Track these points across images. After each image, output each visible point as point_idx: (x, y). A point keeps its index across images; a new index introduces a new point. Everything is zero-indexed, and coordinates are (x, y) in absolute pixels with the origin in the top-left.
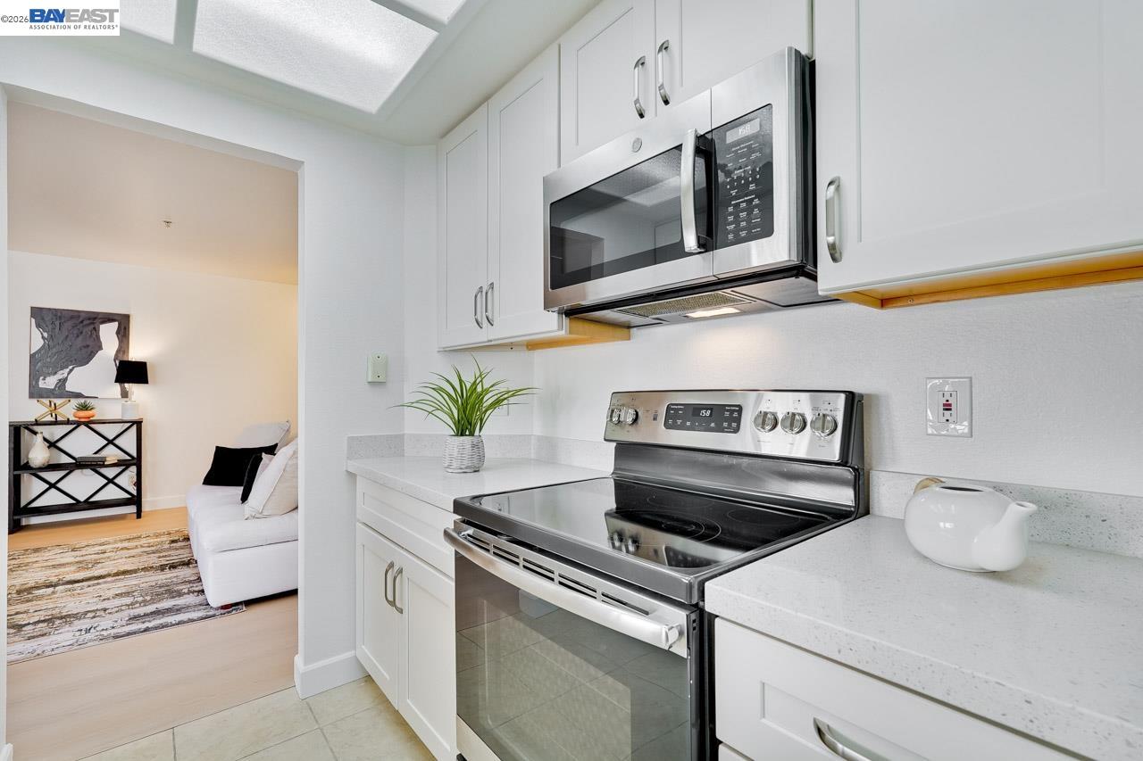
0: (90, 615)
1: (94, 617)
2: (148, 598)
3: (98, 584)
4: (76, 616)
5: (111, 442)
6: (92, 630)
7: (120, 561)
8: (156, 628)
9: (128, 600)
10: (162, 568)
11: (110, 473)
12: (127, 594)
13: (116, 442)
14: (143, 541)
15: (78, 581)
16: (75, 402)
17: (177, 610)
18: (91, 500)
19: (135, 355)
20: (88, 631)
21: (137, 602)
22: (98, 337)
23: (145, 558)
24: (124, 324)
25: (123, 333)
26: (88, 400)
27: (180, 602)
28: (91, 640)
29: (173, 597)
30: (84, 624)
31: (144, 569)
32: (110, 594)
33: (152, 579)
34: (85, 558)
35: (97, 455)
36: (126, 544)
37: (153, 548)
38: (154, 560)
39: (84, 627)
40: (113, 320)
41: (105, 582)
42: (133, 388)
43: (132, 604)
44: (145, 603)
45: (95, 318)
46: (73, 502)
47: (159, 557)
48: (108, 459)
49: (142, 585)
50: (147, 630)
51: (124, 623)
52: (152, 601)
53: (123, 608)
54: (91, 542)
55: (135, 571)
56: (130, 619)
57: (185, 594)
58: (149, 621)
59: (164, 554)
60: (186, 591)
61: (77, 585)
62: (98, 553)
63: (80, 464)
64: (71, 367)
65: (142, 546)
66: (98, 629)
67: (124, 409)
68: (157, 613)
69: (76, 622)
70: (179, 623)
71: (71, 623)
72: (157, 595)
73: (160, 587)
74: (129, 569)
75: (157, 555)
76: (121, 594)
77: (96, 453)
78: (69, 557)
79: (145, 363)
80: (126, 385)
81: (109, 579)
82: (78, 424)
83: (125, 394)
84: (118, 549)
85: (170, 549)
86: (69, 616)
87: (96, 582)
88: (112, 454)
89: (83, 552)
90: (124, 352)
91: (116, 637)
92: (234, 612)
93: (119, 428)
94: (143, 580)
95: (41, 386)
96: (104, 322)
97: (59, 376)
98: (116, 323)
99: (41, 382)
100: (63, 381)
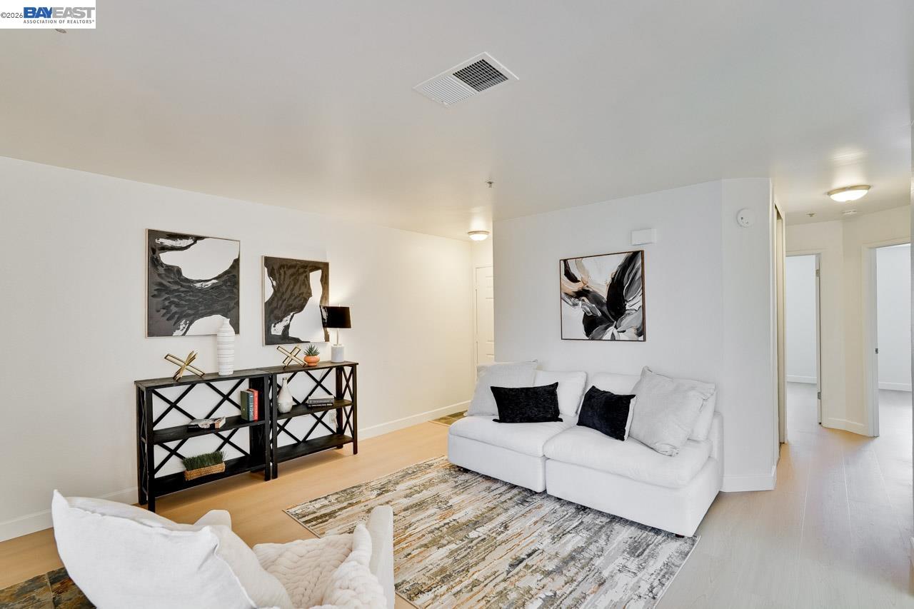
11: (319, 413)
13: (323, 383)
18: (307, 439)
19: (335, 300)
22: (309, 284)
24: (325, 271)
25: (325, 281)
40: (318, 268)
42: (334, 332)
45: (307, 267)
46: (295, 443)
64: (292, 314)
67: (334, 353)
77: (309, 395)
79: (346, 308)
80: (329, 329)
83: (327, 338)
88: (320, 396)
90: (326, 298)
95: (273, 333)
96: (312, 271)
97: (284, 323)
98: (320, 271)
99: (273, 329)
100: (287, 327)
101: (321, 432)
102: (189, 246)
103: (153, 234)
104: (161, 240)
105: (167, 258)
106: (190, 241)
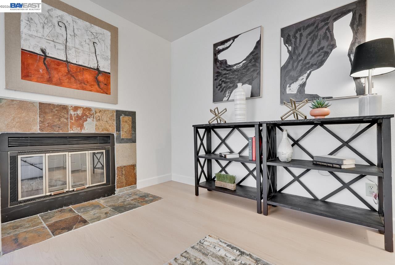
5: (346, 144)
11: (347, 178)
22: (332, 36)
25: (358, 21)
40: (348, 13)
45: (329, 18)
46: (312, 197)
48: (345, 162)
63: (317, 164)
64: (308, 72)
67: (361, 105)
77: (331, 154)
82: (316, 125)
95: (288, 93)
96: (337, 19)
97: (300, 82)
98: (351, 13)
99: (288, 89)
100: (303, 85)
102: (231, 45)
103: (215, 46)
104: (219, 47)
106: (231, 42)
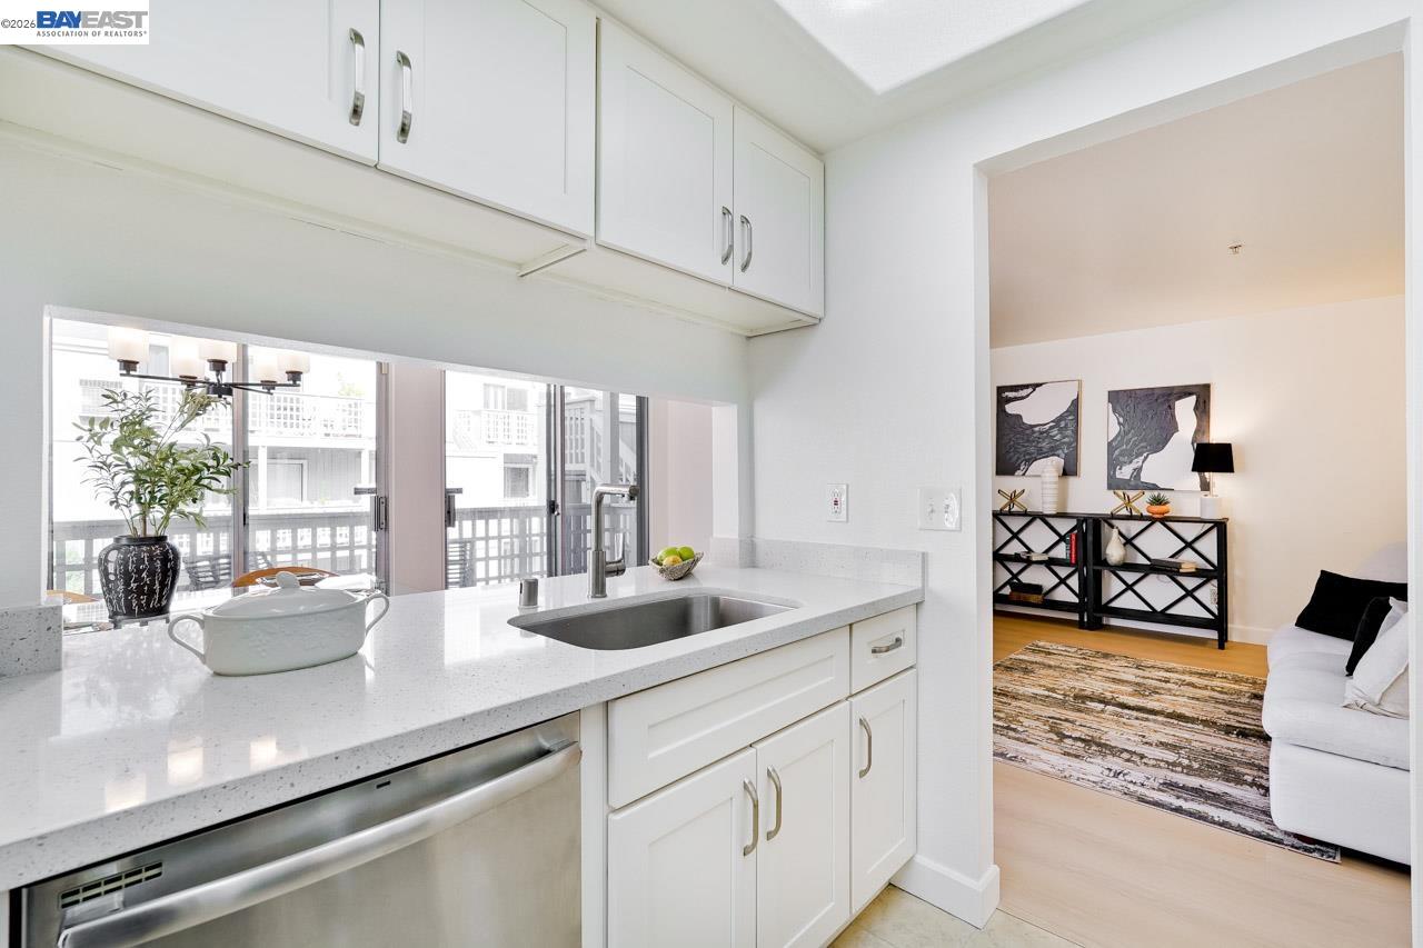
0: (1125, 755)
1: (1128, 760)
2: (1196, 766)
3: (1147, 720)
4: (1115, 751)
5: (1189, 545)
6: (1121, 776)
7: (1180, 699)
8: (1190, 814)
9: (1171, 757)
10: (1228, 730)
11: (1189, 583)
12: (1173, 747)
13: (1196, 545)
14: (1216, 683)
15: (1129, 708)
16: (1148, 494)
17: (1228, 803)
18: (1169, 612)
19: (1216, 436)
20: (1117, 775)
21: (1180, 764)
22: (1173, 416)
23: (1209, 707)
24: (1202, 396)
25: (1202, 408)
26: (1162, 493)
27: (1236, 792)
28: (1115, 788)
29: (1227, 781)
30: (1116, 763)
31: (1205, 723)
32: (1154, 738)
33: (1210, 740)
34: (1146, 681)
35: (1173, 560)
36: (1194, 679)
37: (1226, 697)
38: (1219, 714)
39: (1115, 768)
40: (1190, 394)
41: (1155, 721)
42: (1216, 479)
43: (1174, 764)
44: (1189, 770)
45: (1170, 395)
46: (1149, 610)
47: (1229, 713)
48: (1187, 566)
49: (1194, 744)
50: (1178, 810)
51: (1156, 785)
52: (1199, 773)
53: (1162, 764)
54: (1159, 664)
55: (1193, 720)
56: (1165, 784)
57: (1245, 782)
58: (1186, 800)
59: (1237, 710)
60: (1249, 779)
61: (1126, 711)
62: (1160, 680)
63: (1156, 568)
64: (1145, 454)
65: (1213, 690)
66: (1127, 777)
67: (1203, 505)
68: (1198, 793)
69: (1110, 757)
70: (1224, 824)
71: (1105, 755)
72: (1208, 766)
73: (1216, 757)
74: (1187, 714)
75: (1227, 708)
76: (1168, 744)
77: (1171, 557)
78: (1130, 675)
79: (1229, 445)
80: (1207, 474)
81: (1160, 718)
82: (1153, 521)
83: (1205, 486)
84: (1184, 683)
85: (1246, 706)
86: (1105, 746)
87: (1146, 716)
88: (1189, 560)
89: (1146, 674)
90: (1203, 433)
91: (1142, 800)
92: (1315, 854)
93: (1198, 529)
94: (1195, 738)
95: (1118, 476)
96: (1180, 398)
97: (1134, 465)
98: (1194, 397)
99: (1118, 472)
100: (1139, 470)
101: (1188, 608)
102: (1028, 396)
103: (1001, 390)
104: (1007, 394)
105: (1011, 408)
106: (1030, 390)
